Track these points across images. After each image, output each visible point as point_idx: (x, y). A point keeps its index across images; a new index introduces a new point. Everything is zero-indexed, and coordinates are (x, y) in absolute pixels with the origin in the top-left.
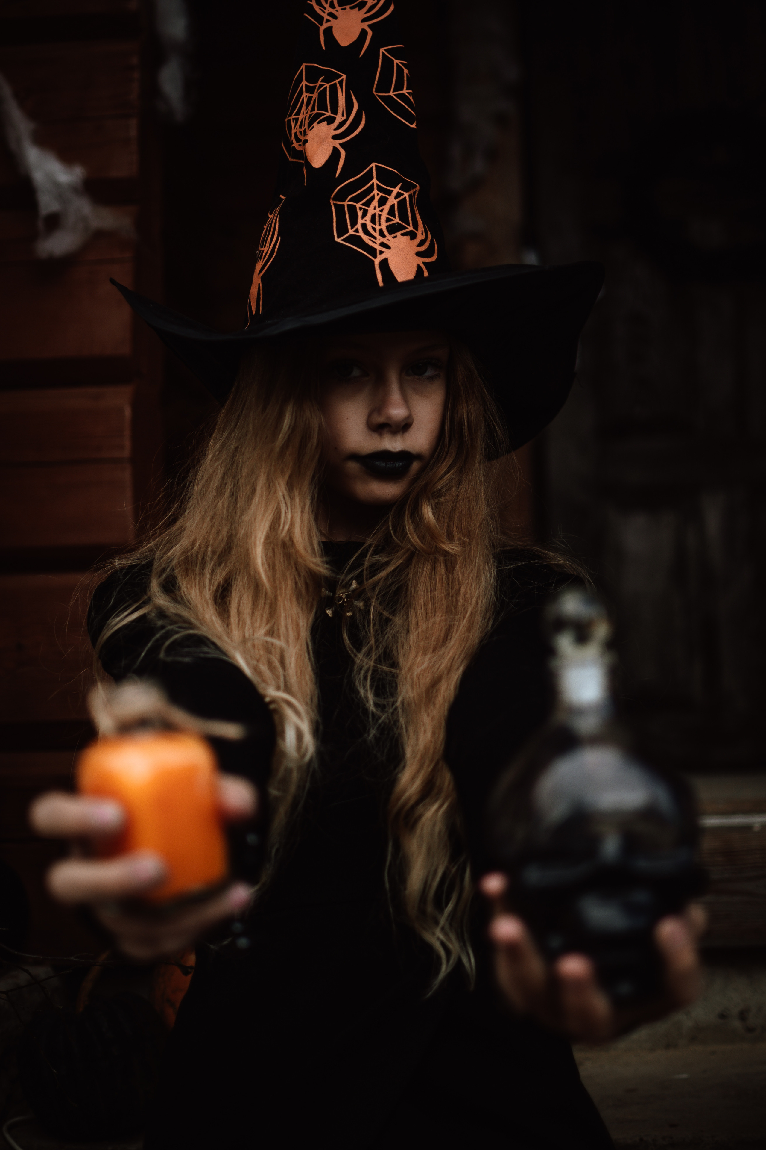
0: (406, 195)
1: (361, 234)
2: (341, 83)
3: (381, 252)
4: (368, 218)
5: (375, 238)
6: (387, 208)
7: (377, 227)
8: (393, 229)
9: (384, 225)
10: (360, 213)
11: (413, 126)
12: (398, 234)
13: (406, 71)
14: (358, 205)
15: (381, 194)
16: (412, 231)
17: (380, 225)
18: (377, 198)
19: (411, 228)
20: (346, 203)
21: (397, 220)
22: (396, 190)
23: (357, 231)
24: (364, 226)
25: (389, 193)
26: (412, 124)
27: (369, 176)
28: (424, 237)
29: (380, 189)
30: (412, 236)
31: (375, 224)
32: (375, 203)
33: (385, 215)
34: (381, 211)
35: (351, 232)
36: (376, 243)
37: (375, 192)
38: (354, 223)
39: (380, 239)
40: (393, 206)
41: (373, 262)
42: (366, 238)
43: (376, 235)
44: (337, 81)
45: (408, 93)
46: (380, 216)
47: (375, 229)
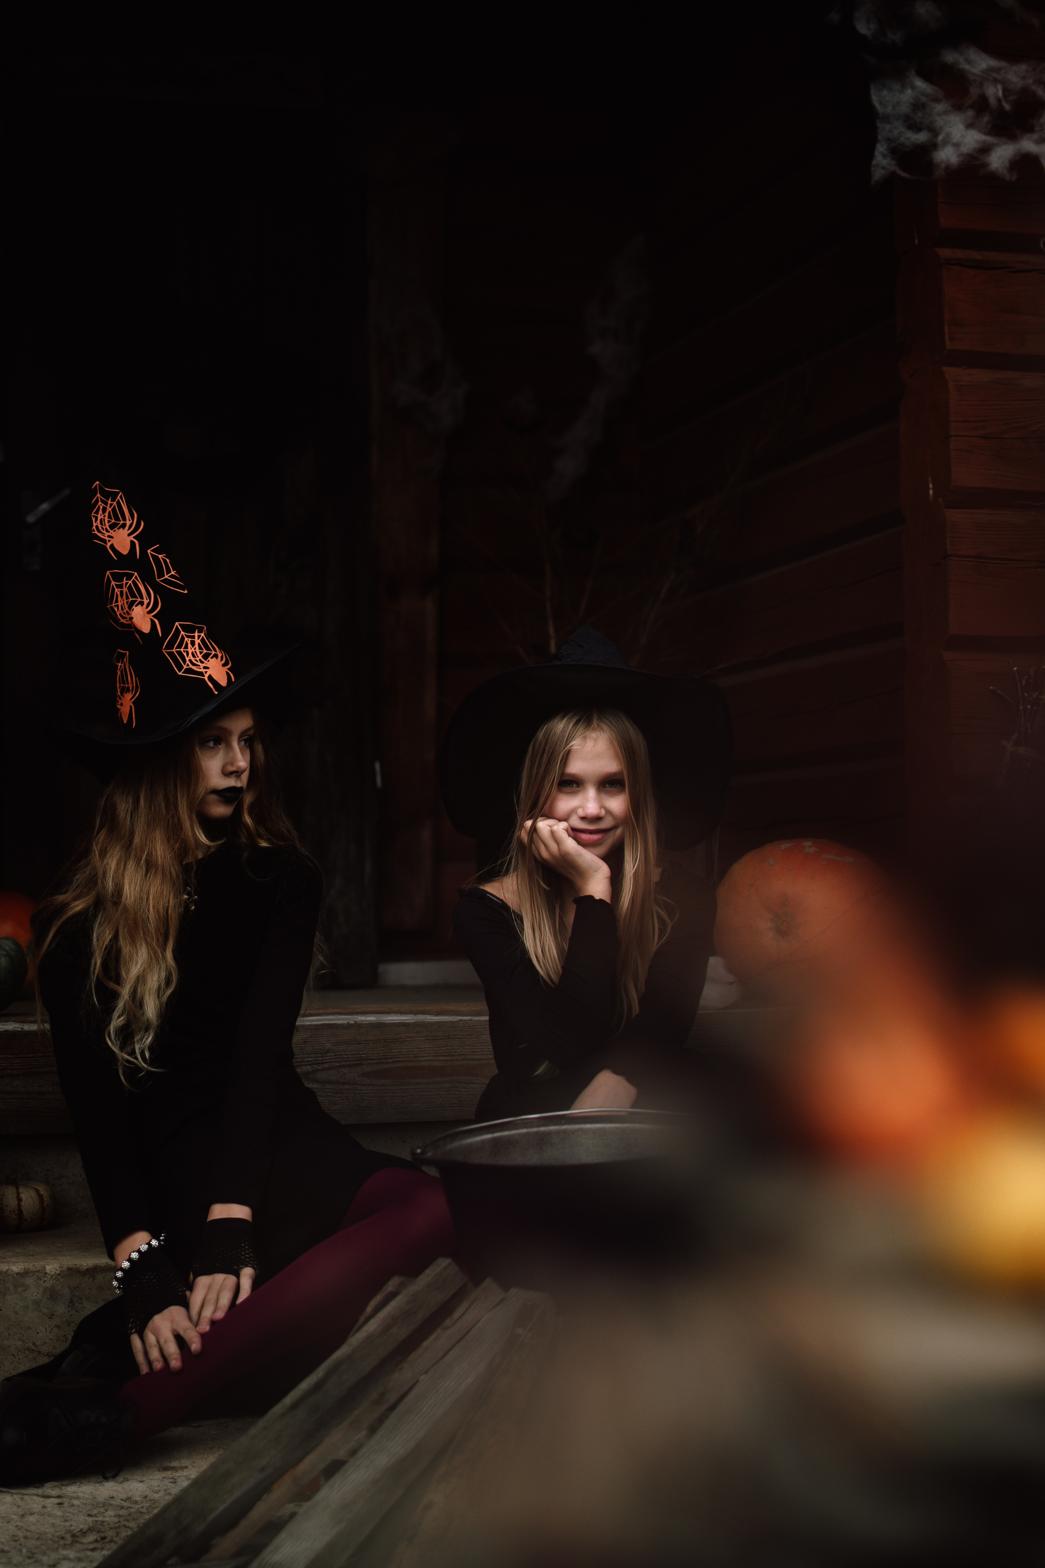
0: (202, 635)
1: (191, 666)
2: (136, 578)
3: (206, 672)
4: (190, 655)
5: (199, 666)
6: (196, 646)
7: (198, 659)
8: (206, 657)
9: (200, 656)
10: (185, 654)
12: (209, 658)
13: (168, 560)
14: (182, 650)
15: (190, 639)
16: (215, 654)
17: (198, 657)
18: (189, 642)
19: (213, 653)
20: (174, 650)
21: (205, 651)
22: (196, 634)
23: (188, 665)
24: (190, 660)
25: (193, 637)
26: (185, 591)
27: (177, 632)
28: (221, 655)
29: (188, 636)
30: (216, 656)
31: (196, 657)
32: (190, 646)
33: (198, 651)
34: (195, 649)
35: (185, 667)
36: (200, 668)
37: (186, 639)
38: (185, 661)
39: (202, 665)
40: (199, 644)
41: (204, 679)
42: (194, 668)
43: (199, 663)
44: (134, 578)
45: (175, 573)
46: (195, 652)
47: (196, 661)
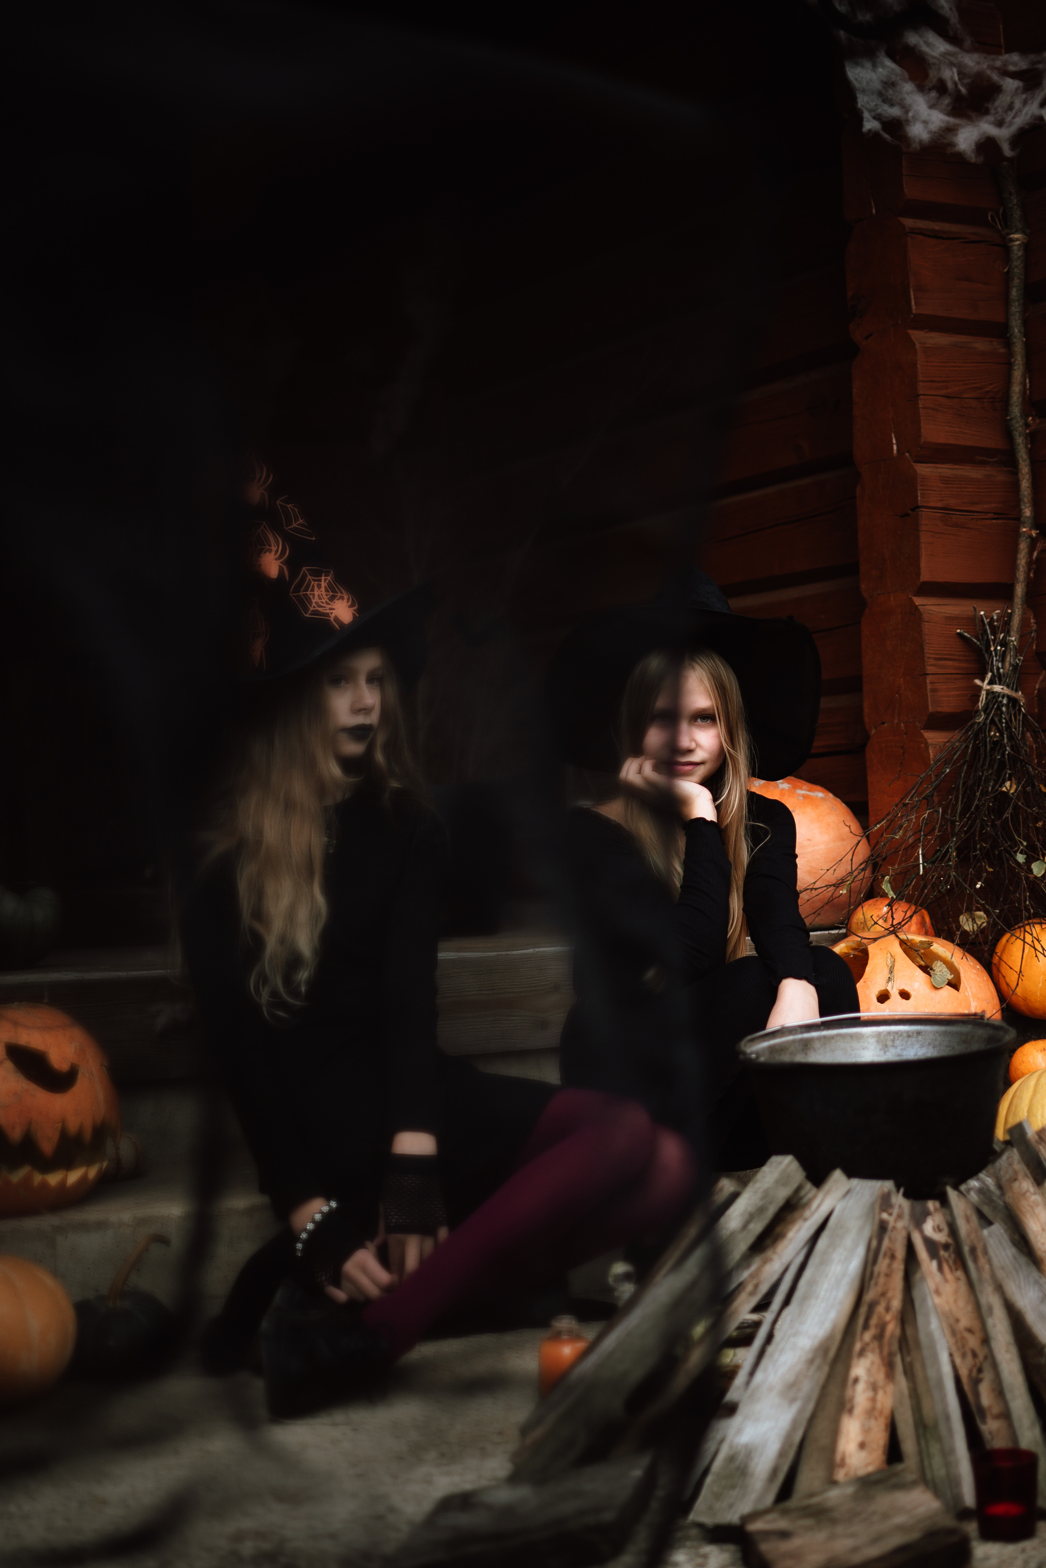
0: (329, 578)
1: (317, 608)
2: (265, 527)
3: (332, 613)
4: (316, 597)
5: (325, 607)
6: (323, 589)
7: (324, 601)
8: (332, 598)
9: (326, 599)
10: (311, 597)
11: (314, 539)
12: (335, 600)
13: (296, 510)
14: (308, 593)
15: (316, 583)
16: (341, 596)
17: (324, 599)
18: (315, 585)
19: (339, 595)
20: (301, 593)
21: (331, 593)
22: (323, 578)
23: (314, 607)
24: (316, 603)
25: (320, 580)
26: (312, 538)
27: (304, 576)
28: (347, 597)
29: (314, 580)
30: (342, 598)
31: (321, 599)
32: (316, 588)
33: (324, 593)
34: (321, 591)
35: (311, 609)
36: (326, 610)
37: (313, 582)
38: (310, 603)
39: (328, 607)
40: (325, 587)
41: (330, 620)
42: (320, 609)
43: (324, 605)
44: (262, 527)
45: (303, 521)
46: (322, 594)
47: (323, 603)
